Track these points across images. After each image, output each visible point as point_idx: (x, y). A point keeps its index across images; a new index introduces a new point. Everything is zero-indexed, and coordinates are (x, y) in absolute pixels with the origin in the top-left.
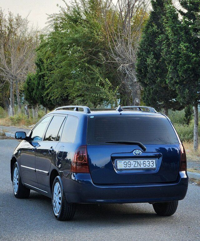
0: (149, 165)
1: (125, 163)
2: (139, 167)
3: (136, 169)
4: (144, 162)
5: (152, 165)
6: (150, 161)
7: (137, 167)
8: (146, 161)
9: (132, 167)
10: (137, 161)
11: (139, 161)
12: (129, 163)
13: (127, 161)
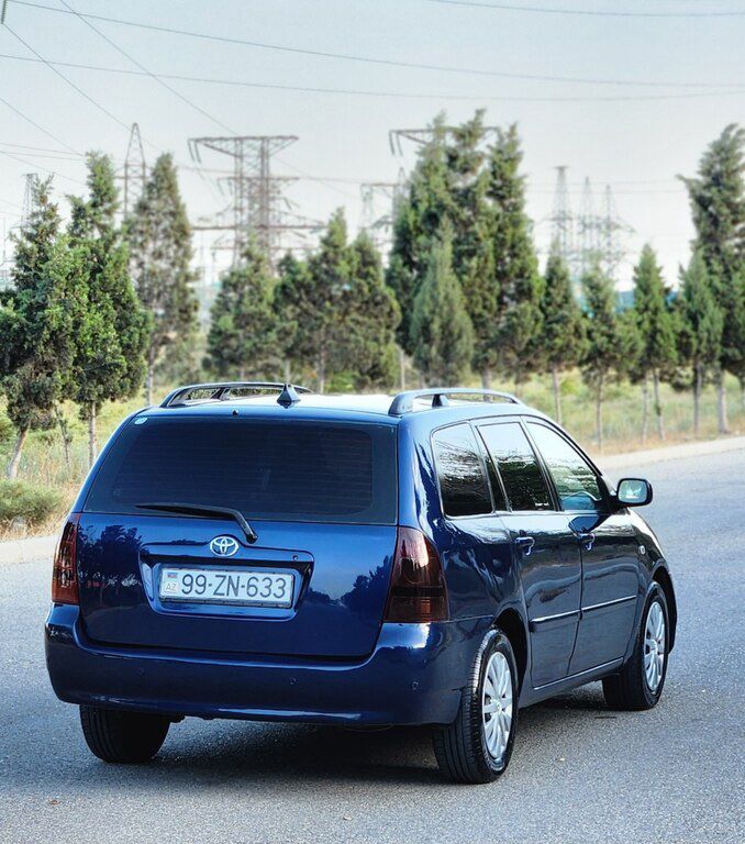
0: (266, 592)
1: (188, 580)
2: (232, 596)
3: (219, 600)
4: (253, 582)
5: (280, 592)
6: (274, 577)
7: (225, 597)
8: (261, 576)
9: (209, 594)
10: (227, 574)
11: (234, 575)
12: (201, 581)
13: (195, 573)
